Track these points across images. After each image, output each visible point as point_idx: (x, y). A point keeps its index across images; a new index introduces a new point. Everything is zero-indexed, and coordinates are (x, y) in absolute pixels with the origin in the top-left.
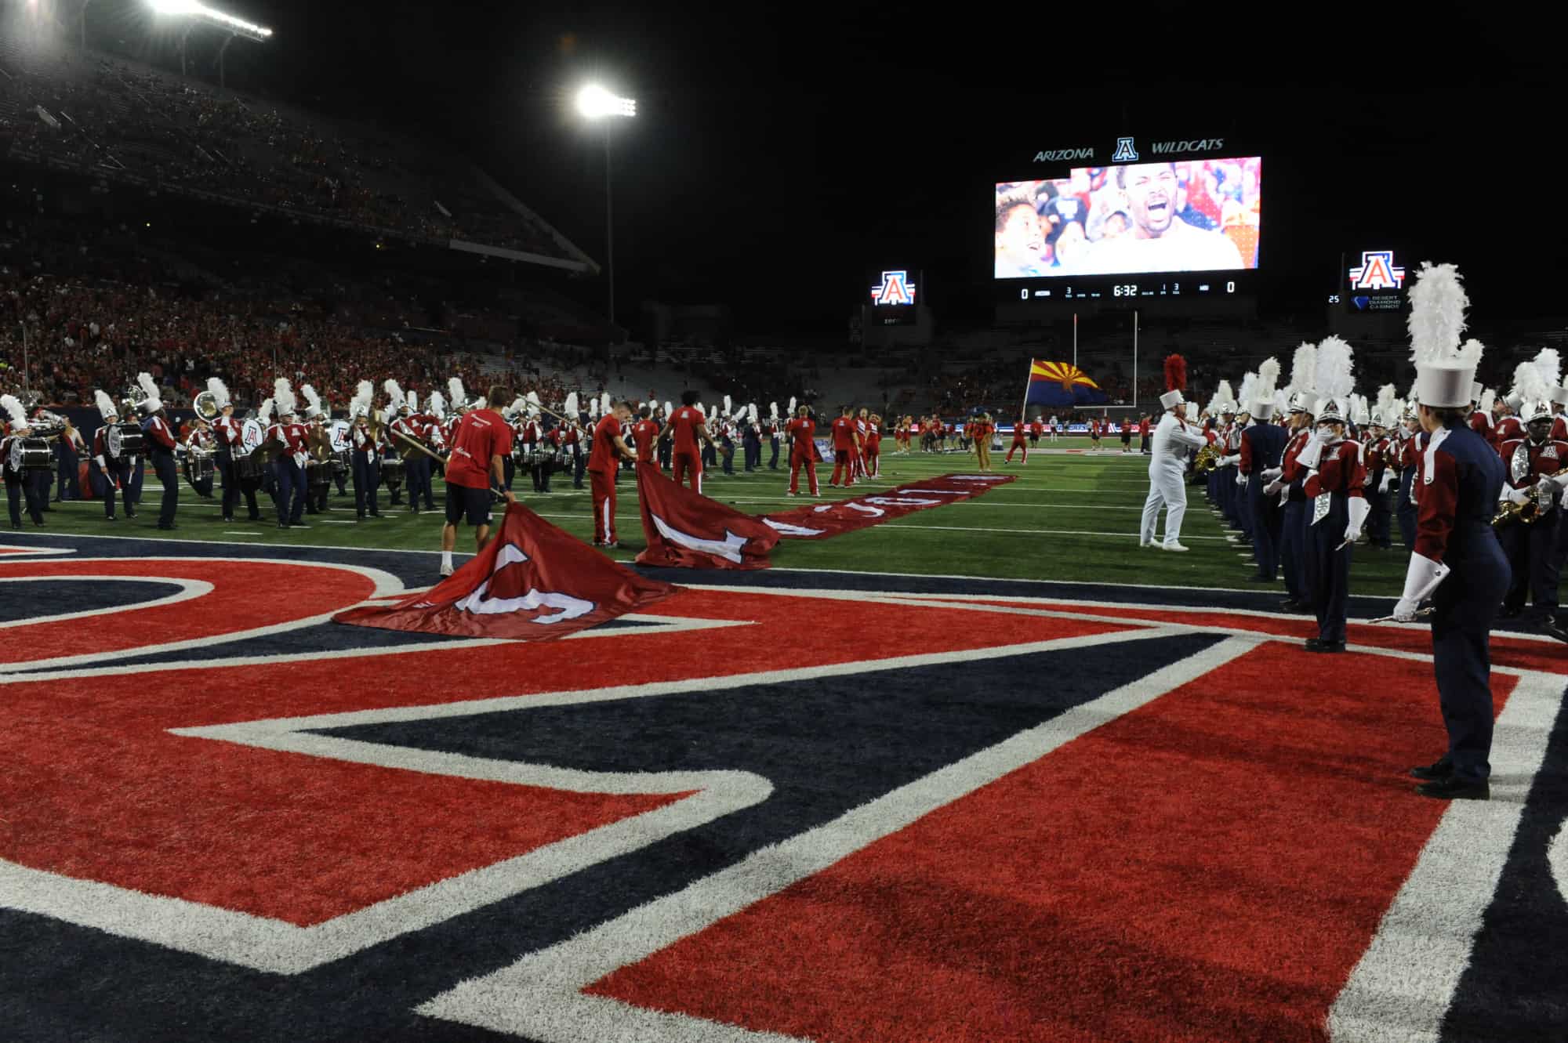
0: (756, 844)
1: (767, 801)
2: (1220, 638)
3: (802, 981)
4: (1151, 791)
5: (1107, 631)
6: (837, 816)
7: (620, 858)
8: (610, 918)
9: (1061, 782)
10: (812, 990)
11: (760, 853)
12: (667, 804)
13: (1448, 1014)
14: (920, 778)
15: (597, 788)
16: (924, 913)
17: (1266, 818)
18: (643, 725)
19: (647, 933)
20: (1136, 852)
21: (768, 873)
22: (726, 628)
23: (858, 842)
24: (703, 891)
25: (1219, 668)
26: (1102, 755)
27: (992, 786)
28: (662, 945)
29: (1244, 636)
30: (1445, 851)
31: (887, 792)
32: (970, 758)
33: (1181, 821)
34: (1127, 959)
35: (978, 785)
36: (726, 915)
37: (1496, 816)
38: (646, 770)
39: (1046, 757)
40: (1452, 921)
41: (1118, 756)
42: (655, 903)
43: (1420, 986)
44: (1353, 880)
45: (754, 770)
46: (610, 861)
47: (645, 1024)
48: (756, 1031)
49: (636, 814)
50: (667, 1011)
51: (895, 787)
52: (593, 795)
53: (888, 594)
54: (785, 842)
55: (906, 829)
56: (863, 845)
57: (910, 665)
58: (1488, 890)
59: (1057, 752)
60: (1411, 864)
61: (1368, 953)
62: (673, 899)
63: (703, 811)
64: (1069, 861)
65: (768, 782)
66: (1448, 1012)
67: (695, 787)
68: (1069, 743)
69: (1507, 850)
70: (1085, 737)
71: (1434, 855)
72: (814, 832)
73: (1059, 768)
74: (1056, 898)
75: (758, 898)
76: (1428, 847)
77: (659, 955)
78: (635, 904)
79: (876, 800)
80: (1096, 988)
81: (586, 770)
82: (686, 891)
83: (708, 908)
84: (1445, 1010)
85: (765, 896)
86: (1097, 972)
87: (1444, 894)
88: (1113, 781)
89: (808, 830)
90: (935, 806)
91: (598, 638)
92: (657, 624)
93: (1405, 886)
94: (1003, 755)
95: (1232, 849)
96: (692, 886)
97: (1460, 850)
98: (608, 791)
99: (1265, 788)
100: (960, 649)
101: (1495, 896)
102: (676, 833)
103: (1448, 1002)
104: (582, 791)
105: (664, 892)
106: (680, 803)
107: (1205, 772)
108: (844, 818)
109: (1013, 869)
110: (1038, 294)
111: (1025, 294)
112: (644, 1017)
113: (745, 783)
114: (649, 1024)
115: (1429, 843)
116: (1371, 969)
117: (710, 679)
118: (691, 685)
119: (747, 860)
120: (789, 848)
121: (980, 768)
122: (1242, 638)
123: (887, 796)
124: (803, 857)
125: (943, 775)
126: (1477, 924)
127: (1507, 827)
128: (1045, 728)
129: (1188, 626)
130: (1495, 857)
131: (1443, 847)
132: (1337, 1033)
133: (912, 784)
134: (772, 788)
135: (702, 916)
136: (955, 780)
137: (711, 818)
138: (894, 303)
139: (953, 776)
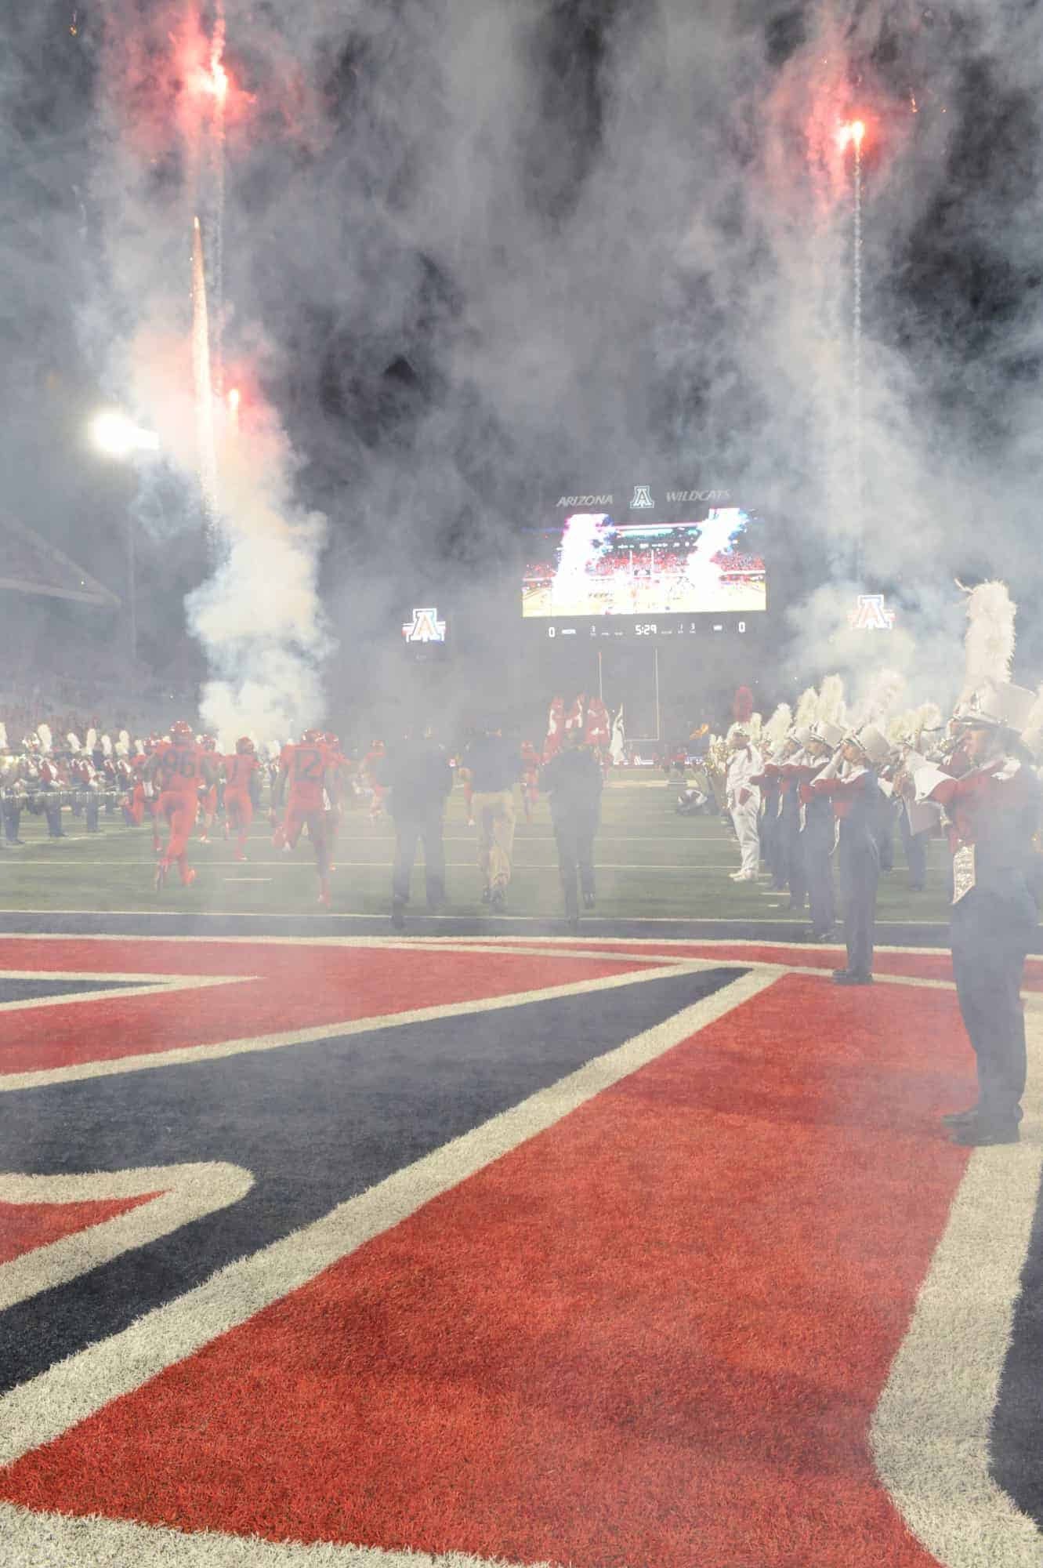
0: (222, 1258)
1: (244, 1199)
2: (740, 972)
3: (260, 1447)
4: (674, 1154)
5: (630, 970)
7: (52, 1291)
8: (25, 1379)
9: (578, 1151)
10: (270, 1460)
11: (227, 1270)
14: (423, 1156)
15: (37, 1198)
16: (415, 1336)
17: (793, 1178)
18: (110, 1110)
19: (69, 1395)
20: (658, 1231)
21: (234, 1297)
22: (225, 985)
24: (152, 1327)
25: (741, 1006)
26: (622, 1113)
28: (87, 1413)
29: (765, 969)
31: (385, 1177)
32: (482, 1128)
33: (706, 1187)
34: (646, 1375)
35: (488, 1161)
36: (175, 1361)
38: (104, 1169)
39: (563, 1121)
40: (990, 1288)
41: (640, 1113)
42: (88, 1351)
43: (965, 1375)
44: (886, 1247)
45: (234, 1160)
46: (40, 1296)
47: (47, 1536)
49: (82, 1228)
50: (78, 1514)
52: (32, 1207)
53: (407, 939)
54: (258, 1254)
55: (403, 1223)
56: (352, 1249)
58: (1022, 1245)
59: (575, 1113)
60: (942, 1220)
61: (907, 1339)
62: (109, 1346)
64: (584, 1249)
65: (248, 1174)
66: (997, 1407)
67: (161, 1186)
68: (588, 1101)
70: (606, 1093)
71: (965, 1208)
73: (576, 1132)
74: (571, 1300)
76: (959, 1199)
78: (60, 1355)
79: (371, 1189)
80: (612, 1419)
81: (30, 1173)
82: (129, 1332)
83: (153, 1353)
84: (993, 1405)
85: (226, 1329)
86: (613, 1397)
88: (634, 1144)
89: (288, 1234)
90: (437, 1191)
91: (77, 1004)
92: (147, 984)
93: (939, 1249)
95: (759, 1219)
96: (136, 1324)
97: (989, 1200)
98: (53, 1200)
99: (791, 1142)
100: (479, 998)
101: (1031, 1252)
103: (995, 1392)
104: (19, 1203)
105: (98, 1337)
106: (139, 1211)
107: (731, 1127)
108: (333, 1215)
109: (521, 1267)
110: (565, 632)
111: (552, 632)
112: (46, 1528)
113: (221, 1178)
114: (50, 1539)
115: (958, 1194)
116: (911, 1359)
117: (198, 1048)
118: (176, 1057)
119: (210, 1282)
120: (263, 1261)
121: (491, 1139)
122: (763, 971)
123: (385, 1183)
124: (279, 1272)
125: (450, 1150)
126: (1015, 1290)
127: (1032, 1168)
128: (564, 1086)
129: (710, 961)
130: (1024, 1205)
131: (973, 1198)
132: (881, 1450)
133: (415, 1165)
134: (252, 1182)
135: (145, 1365)
136: (463, 1157)
137: (173, 1228)
138: (425, 640)
139: (462, 1151)
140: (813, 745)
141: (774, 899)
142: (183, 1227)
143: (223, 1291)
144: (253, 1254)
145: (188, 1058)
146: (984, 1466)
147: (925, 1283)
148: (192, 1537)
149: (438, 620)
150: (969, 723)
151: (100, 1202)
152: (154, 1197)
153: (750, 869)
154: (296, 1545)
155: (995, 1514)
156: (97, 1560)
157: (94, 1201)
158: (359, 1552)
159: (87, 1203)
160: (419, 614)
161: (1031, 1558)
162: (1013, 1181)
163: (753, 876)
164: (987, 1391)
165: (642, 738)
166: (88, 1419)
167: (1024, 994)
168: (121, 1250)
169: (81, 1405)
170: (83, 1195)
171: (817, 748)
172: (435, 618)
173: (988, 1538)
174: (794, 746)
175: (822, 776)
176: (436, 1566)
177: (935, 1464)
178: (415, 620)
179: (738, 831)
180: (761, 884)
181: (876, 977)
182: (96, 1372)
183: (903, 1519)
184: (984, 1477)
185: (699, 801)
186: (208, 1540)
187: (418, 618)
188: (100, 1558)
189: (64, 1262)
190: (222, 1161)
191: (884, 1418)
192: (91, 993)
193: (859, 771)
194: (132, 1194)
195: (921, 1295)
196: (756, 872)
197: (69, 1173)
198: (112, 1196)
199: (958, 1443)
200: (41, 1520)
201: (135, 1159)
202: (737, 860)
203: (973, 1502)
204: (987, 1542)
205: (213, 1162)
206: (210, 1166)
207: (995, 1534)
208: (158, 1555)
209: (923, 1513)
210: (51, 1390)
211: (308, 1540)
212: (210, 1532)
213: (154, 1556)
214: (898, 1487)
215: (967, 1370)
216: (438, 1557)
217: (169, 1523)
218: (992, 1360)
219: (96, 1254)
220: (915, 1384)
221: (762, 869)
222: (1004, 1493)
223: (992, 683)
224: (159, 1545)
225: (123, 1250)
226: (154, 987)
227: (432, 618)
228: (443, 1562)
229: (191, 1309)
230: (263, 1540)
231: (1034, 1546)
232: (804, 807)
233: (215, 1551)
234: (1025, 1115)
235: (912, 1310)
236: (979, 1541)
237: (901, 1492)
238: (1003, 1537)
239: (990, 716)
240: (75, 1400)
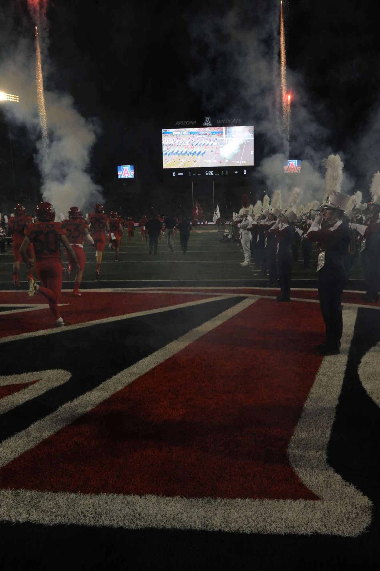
2: (244, 298)
5: (204, 298)
6: (98, 385)
9: (187, 361)
11: (64, 406)
12: (25, 388)
13: (330, 441)
14: (132, 365)
23: (106, 396)
25: (244, 310)
27: (161, 365)
30: (324, 374)
32: (153, 354)
33: (232, 372)
35: (155, 365)
36: (47, 437)
37: (340, 359)
38: (16, 374)
39: (181, 351)
40: (328, 402)
42: (15, 436)
43: (319, 431)
45: (64, 369)
47: (6, 497)
48: (57, 493)
49: (10, 394)
50: (16, 489)
51: (122, 370)
53: (123, 289)
54: (74, 400)
56: (108, 397)
57: (130, 317)
58: (339, 389)
59: (186, 348)
60: (313, 380)
61: (300, 420)
63: (40, 389)
65: (69, 373)
66: (329, 440)
67: (38, 379)
68: (191, 344)
69: (344, 372)
71: (321, 376)
72: (88, 394)
74: (185, 411)
75: (62, 427)
76: (318, 373)
77: (15, 461)
79: (114, 376)
83: (39, 435)
84: (328, 440)
87: (325, 392)
89: (85, 393)
90: (138, 376)
92: (28, 307)
93: (312, 390)
94: (165, 352)
97: (329, 373)
101: (342, 390)
102: (27, 401)
103: (329, 436)
106: (31, 387)
108: (101, 386)
109: (168, 401)
110: (179, 174)
111: (174, 174)
112: (5, 494)
113: (60, 375)
114: (7, 498)
115: (318, 372)
116: (301, 426)
117: (48, 330)
118: (40, 333)
119: (58, 410)
120: (76, 402)
121: (156, 358)
122: (252, 298)
123: (119, 374)
124: (82, 405)
125: (142, 362)
126: (337, 403)
127: (344, 363)
128: (182, 339)
129: (233, 294)
130: (341, 375)
131: (323, 373)
132: (291, 455)
133: (129, 368)
134: (71, 376)
135: (36, 439)
136: (146, 364)
137: (43, 392)
138: (126, 177)
139: (146, 362)
140: (270, 216)
141: (256, 272)
142: (46, 392)
143: (63, 413)
144: (73, 400)
145: (45, 333)
146: (325, 459)
147: (307, 401)
148: (57, 494)
149: (131, 170)
150: (326, 208)
151: (16, 384)
152: (36, 382)
153: (248, 261)
154: (93, 495)
155: (328, 474)
156: (24, 504)
157: (14, 385)
158: (115, 496)
159: (11, 385)
160: (124, 168)
161: (340, 487)
162: (337, 367)
163: (248, 263)
164: (327, 435)
165: (208, 214)
166: (17, 458)
167: (342, 304)
168: (25, 401)
169: (15, 453)
170: (9, 382)
171: (271, 217)
172: (130, 169)
173: (326, 482)
174: (263, 217)
175: (273, 228)
176: (141, 499)
177: (309, 459)
178: (122, 170)
179: (243, 248)
180: (252, 267)
181: (292, 299)
182: (19, 442)
183: (298, 476)
184: (325, 462)
185: (229, 237)
186: (63, 495)
187: (123, 169)
188: (25, 502)
189: (4, 406)
190: (60, 369)
191: (292, 445)
192: (7, 311)
193: (286, 225)
194: (27, 382)
195: (305, 405)
196: (249, 262)
197: (4, 375)
198: (20, 382)
199: (317, 452)
200: (3, 492)
201: (27, 370)
202: (243, 258)
203: (321, 471)
204: (326, 483)
205: (56, 369)
206: (55, 371)
207: (328, 481)
208: (45, 501)
209: (305, 475)
210: (3, 449)
211: (97, 493)
212: (63, 492)
213: (44, 501)
214: (297, 467)
215: (320, 429)
216: (142, 496)
217: (48, 490)
218: (328, 426)
219: (15, 402)
220: (303, 434)
221: (252, 261)
222: (331, 467)
223: (335, 192)
224: (45, 497)
225: (26, 401)
226: (30, 308)
227: (129, 169)
228: (144, 497)
229: (51, 419)
230: (82, 494)
231: (341, 483)
232: (266, 238)
233: (65, 498)
234: (342, 345)
235: (302, 411)
236: (323, 482)
237: (298, 468)
238: (330, 481)
239: (333, 205)
240: (12, 452)
